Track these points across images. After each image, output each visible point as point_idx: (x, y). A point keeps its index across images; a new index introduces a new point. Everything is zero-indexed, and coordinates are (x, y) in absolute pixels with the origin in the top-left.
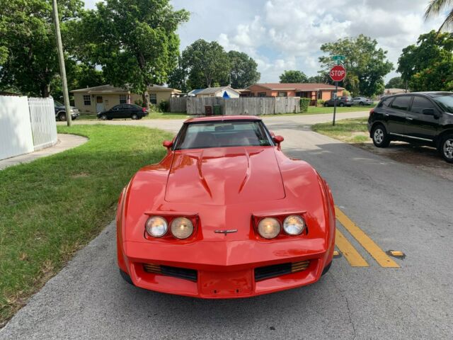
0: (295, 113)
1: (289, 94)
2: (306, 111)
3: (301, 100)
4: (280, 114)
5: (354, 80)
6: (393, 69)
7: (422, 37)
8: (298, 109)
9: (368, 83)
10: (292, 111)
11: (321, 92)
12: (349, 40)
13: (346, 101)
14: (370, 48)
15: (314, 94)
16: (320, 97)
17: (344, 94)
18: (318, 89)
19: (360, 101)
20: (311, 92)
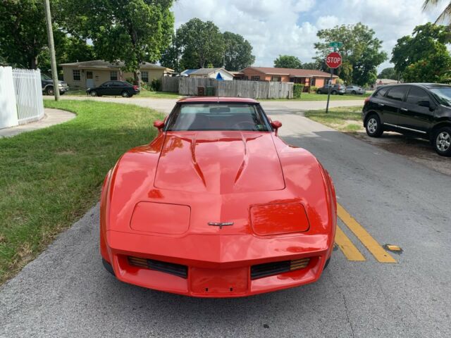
0: (288, 98)
1: (283, 79)
2: (299, 97)
3: (294, 86)
4: (273, 99)
5: (349, 69)
6: (387, 59)
7: (418, 29)
8: (291, 95)
9: (361, 72)
10: (285, 97)
11: (314, 79)
12: (346, 28)
13: (339, 89)
14: (367, 37)
15: (307, 80)
16: (313, 84)
17: (337, 82)
18: (312, 76)
19: (352, 89)
20: (305, 78)
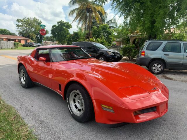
1: (4, 40)
2: (17, 48)
3: (15, 43)
4: (4, 49)
5: (34, 36)
6: (49, 33)
7: (58, 23)
9: (39, 38)
11: (20, 40)
12: (30, 19)
13: (33, 45)
14: (39, 23)
15: (17, 41)
16: (20, 42)
17: (30, 42)
